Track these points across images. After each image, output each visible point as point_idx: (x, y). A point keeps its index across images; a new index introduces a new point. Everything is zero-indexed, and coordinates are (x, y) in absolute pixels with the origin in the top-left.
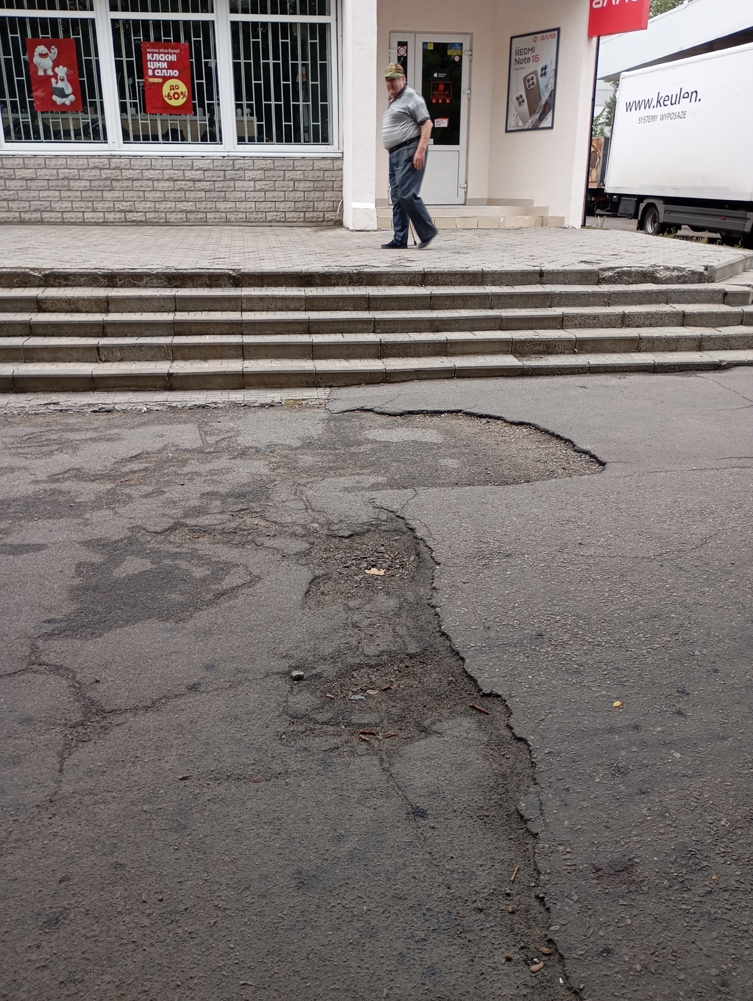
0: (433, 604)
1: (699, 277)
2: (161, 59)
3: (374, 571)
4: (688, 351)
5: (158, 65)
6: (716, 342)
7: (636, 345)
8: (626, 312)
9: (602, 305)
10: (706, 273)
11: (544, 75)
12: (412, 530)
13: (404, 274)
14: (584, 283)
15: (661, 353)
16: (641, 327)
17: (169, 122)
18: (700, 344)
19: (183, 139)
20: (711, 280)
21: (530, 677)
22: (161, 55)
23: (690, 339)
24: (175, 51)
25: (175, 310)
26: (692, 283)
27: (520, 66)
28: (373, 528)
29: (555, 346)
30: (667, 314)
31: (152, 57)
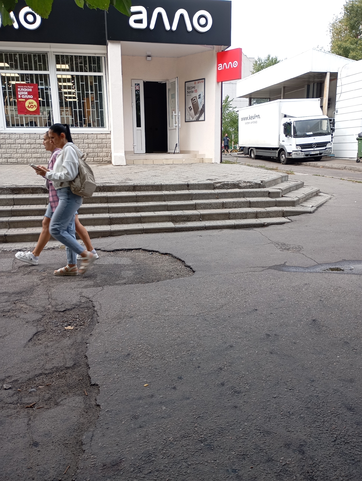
0: (87, 342)
1: (259, 186)
2: (24, 91)
3: (69, 327)
4: (252, 218)
5: (23, 93)
6: (263, 214)
7: (228, 216)
8: (224, 202)
9: (215, 199)
10: (262, 184)
11: (199, 98)
12: (94, 307)
13: (125, 186)
14: (208, 189)
15: (239, 219)
16: (231, 208)
17: (29, 118)
18: (256, 215)
19: (36, 125)
20: (264, 187)
21: (115, 375)
22: (24, 89)
23: (252, 213)
24: (31, 87)
25: (14, 205)
26: (256, 188)
27: (189, 94)
28: (77, 307)
29: (191, 218)
30: (242, 202)
31: (20, 90)
